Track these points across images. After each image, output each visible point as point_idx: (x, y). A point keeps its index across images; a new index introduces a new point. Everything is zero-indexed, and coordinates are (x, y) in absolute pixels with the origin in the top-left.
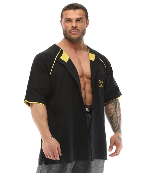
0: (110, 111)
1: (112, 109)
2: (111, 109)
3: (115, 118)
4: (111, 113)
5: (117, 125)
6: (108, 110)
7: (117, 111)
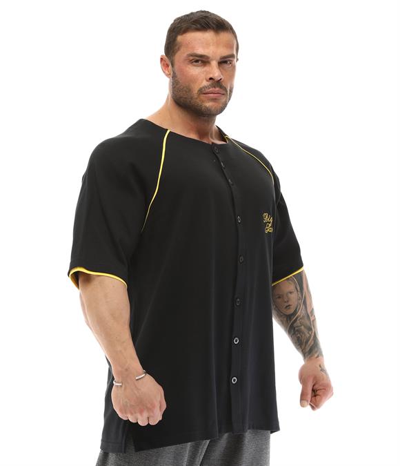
0: (286, 300)
1: (291, 293)
2: (289, 294)
3: (303, 317)
4: (290, 303)
5: (310, 335)
6: (279, 297)
7: (305, 297)
